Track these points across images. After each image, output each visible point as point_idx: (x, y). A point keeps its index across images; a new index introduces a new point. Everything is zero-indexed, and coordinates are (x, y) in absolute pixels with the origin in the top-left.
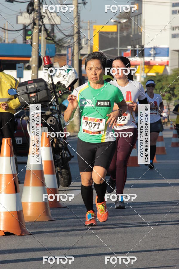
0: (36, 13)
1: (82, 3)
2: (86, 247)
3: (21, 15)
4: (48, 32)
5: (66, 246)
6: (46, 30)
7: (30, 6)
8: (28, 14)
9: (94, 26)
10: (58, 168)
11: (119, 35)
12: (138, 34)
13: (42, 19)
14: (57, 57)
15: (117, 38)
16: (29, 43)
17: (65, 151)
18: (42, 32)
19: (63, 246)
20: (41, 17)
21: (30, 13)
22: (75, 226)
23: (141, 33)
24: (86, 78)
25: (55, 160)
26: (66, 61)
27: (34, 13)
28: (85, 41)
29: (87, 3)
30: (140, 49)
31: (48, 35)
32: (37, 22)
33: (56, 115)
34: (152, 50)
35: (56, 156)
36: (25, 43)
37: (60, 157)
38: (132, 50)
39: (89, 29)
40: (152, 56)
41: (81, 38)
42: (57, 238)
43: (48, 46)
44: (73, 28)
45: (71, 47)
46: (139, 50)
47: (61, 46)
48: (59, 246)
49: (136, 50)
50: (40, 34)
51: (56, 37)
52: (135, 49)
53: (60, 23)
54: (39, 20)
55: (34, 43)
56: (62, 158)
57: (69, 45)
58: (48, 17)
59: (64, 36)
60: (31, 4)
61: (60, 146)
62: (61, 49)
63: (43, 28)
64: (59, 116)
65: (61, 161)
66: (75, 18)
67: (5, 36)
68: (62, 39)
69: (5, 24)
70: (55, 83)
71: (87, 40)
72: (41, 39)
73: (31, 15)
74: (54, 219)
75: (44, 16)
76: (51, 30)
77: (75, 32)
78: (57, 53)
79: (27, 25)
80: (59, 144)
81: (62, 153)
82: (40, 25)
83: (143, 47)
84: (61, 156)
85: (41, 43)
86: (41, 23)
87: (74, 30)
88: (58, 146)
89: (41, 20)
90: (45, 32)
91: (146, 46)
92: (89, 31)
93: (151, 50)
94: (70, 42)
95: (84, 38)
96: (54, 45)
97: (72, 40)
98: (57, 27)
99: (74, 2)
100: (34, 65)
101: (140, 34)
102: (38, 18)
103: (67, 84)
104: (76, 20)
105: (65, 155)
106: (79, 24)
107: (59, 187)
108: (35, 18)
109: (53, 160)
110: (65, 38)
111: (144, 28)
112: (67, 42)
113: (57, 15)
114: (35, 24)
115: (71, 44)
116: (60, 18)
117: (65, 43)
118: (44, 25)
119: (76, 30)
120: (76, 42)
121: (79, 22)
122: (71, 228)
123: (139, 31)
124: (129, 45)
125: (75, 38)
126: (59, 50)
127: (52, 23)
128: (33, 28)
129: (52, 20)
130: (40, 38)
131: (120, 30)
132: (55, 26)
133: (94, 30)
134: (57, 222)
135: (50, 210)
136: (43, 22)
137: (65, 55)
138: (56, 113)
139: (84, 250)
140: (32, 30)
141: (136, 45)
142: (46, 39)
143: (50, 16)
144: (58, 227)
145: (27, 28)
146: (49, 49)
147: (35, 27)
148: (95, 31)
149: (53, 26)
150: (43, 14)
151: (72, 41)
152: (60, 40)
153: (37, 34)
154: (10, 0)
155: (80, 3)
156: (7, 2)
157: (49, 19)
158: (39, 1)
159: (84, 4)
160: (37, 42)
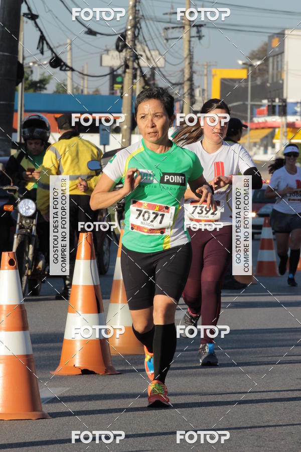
0: (129, 50)
1: (197, 36)
3: (108, 54)
4: (146, 79)
6: (143, 76)
7: (121, 41)
8: (117, 53)
9: (214, 71)
11: (250, 83)
12: (277, 82)
13: (138, 59)
15: (247, 88)
16: (119, 94)
18: (138, 78)
20: (136, 58)
21: (120, 51)
22: (185, 362)
23: (283, 80)
27: (126, 51)
28: (200, 91)
29: (203, 36)
30: (280, 104)
31: (146, 83)
32: (130, 64)
34: (299, 105)
36: (113, 94)
38: (269, 106)
39: (206, 75)
40: (298, 114)
41: (194, 87)
44: (183, 73)
45: (180, 100)
46: (279, 106)
49: (274, 107)
50: (135, 81)
52: (274, 104)
53: (163, 66)
54: (134, 61)
55: (126, 95)
57: (177, 98)
58: (147, 56)
63: (138, 73)
66: (186, 58)
67: (84, 83)
69: (83, 67)
71: (203, 90)
72: (136, 88)
73: (121, 53)
75: (141, 56)
76: (151, 75)
77: (186, 79)
79: (115, 68)
82: (135, 69)
83: (284, 101)
86: (136, 66)
87: (184, 76)
89: (137, 61)
90: (142, 79)
91: (289, 100)
92: (205, 78)
93: (296, 106)
94: (178, 93)
95: (199, 87)
97: (181, 91)
98: (160, 71)
99: (185, 35)
100: (125, 127)
101: (281, 82)
102: (132, 59)
104: (187, 62)
106: (191, 67)
108: (128, 57)
111: (287, 73)
112: (173, 92)
113: (160, 54)
114: (127, 66)
115: (179, 95)
116: (164, 59)
118: (140, 67)
119: (187, 76)
120: (187, 94)
121: (191, 64)
123: (279, 78)
124: (265, 98)
125: (186, 88)
127: (151, 66)
128: (125, 72)
129: (153, 62)
130: (134, 87)
131: (252, 77)
132: (157, 69)
133: (213, 76)
136: (138, 64)
140: (123, 75)
141: (275, 98)
143: (149, 56)
145: (115, 73)
147: (127, 70)
148: (215, 77)
149: (153, 69)
150: (139, 52)
153: (130, 82)
154: (91, 32)
155: (193, 37)
156: (88, 34)
157: (148, 59)
158: (134, 33)
159: (200, 37)
160: (130, 93)
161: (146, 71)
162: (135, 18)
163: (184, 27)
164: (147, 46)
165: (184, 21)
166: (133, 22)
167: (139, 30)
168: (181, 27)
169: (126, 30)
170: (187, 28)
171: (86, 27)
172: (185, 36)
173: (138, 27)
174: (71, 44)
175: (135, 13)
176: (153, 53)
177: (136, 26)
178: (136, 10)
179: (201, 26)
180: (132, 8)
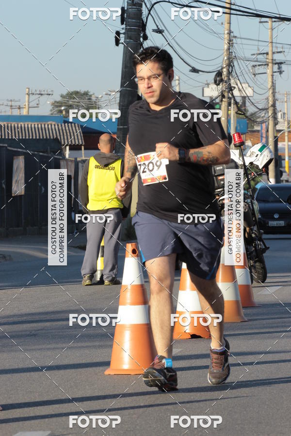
0: (225, 84)
1: (278, 72)
2: (284, 352)
3: (208, 87)
4: (239, 106)
5: (261, 350)
6: (236, 103)
7: (218, 77)
8: (215, 86)
10: (251, 261)
13: (232, 90)
14: (250, 133)
17: (259, 242)
18: (232, 105)
19: (257, 349)
20: (231, 89)
21: (218, 85)
22: (272, 327)
24: (283, 158)
25: (248, 253)
26: (259, 138)
27: (222, 84)
28: (281, 115)
29: (283, 71)
31: (239, 109)
32: (226, 94)
33: (249, 201)
35: (249, 247)
37: (254, 249)
39: (286, 102)
41: (277, 111)
42: (251, 342)
43: (238, 122)
44: (268, 101)
45: (266, 122)
47: (254, 121)
48: (253, 350)
50: (230, 107)
51: (248, 111)
53: (252, 95)
54: (228, 92)
55: (223, 119)
56: (256, 250)
57: (263, 120)
58: (239, 88)
59: (257, 110)
60: (219, 74)
61: (253, 235)
62: (254, 125)
63: (232, 101)
64: (251, 202)
65: (254, 253)
66: (270, 89)
68: (255, 113)
70: (247, 164)
71: (284, 114)
72: (230, 114)
74: (247, 320)
75: (235, 88)
76: (242, 103)
77: (270, 105)
78: (249, 129)
79: (214, 98)
80: (252, 233)
81: (255, 245)
82: (229, 98)
84: (255, 247)
85: (230, 118)
86: (230, 96)
87: (269, 103)
88: (251, 235)
89: (231, 92)
90: (235, 106)
92: (286, 103)
94: (264, 116)
95: (280, 111)
96: (246, 121)
97: (267, 114)
98: (249, 99)
102: (227, 90)
103: (261, 165)
104: (271, 91)
105: (260, 246)
106: (274, 96)
107: (252, 283)
108: (224, 89)
109: (245, 252)
110: (257, 112)
112: (260, 116)
113: (249, 86)
114: (223, 96)
115: (265, 118)
116: (253, 90)
117: (259, 118)
118: (234, 97)
119: (271, 103)
120: (271, 117)
121: (274, 93)
122: (267, 330)
125: (270, 112)
126: (251, 125)
127: (243, 95)
128: (222, 101)
129: (244, 92)
130: (229, 112)
132: (247, 98)
134: (250, 323)
135: (243, 309)
136: (232, 94)
137: (258, 131)
138: (248, 198)
139: (282, 354)
140: (220, 103)
142: (237, 113)
143: (241, 88)
144: (252, 329)
145: (214, 102)
146: (239, 125)
147: (224, 99)
149: (244, 98)
150: (233, 85)
151: (266, 116)
152: (252, 115)
153: (226, 108)
154: (194, 70)
155: (275, 72)
156: (192, 72)
157: (240, 90)
158: (228, 70)
159: (281, 72)
160: (226, 117)
161: (239, 100)
162: (229, 59)
163: (268, 65)
164: (239, 80)
165: (268, 60)
166: (227, 62)
167: (232, 67)
168: (265, 65)
169: (222, 68)
170: (270, 65)
171: (191, 67)
172: (269, 71)
173: (231, 65)
174: (179, 80)
175: (229, 54)
176: (243, 85)
177: (230, 65)
178: (230, 52)
179: (281, 63)
180: (227, 50)
